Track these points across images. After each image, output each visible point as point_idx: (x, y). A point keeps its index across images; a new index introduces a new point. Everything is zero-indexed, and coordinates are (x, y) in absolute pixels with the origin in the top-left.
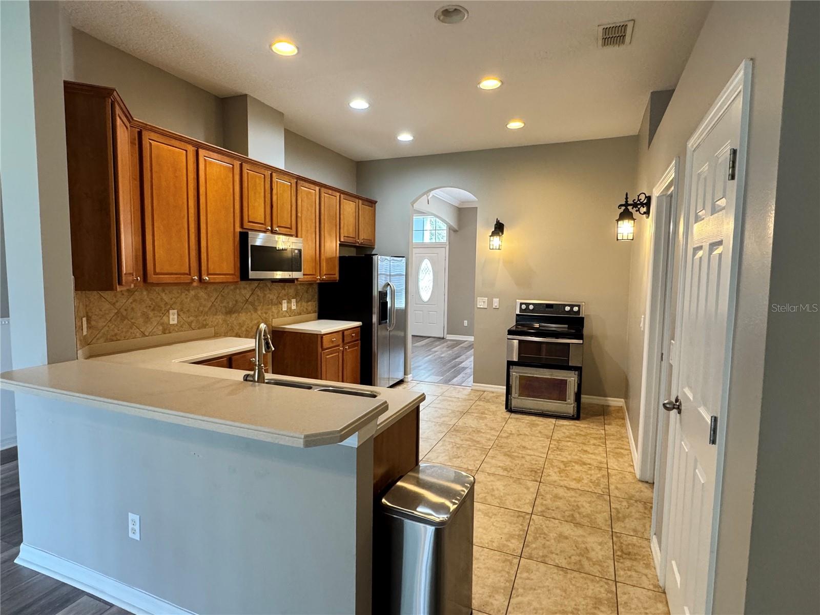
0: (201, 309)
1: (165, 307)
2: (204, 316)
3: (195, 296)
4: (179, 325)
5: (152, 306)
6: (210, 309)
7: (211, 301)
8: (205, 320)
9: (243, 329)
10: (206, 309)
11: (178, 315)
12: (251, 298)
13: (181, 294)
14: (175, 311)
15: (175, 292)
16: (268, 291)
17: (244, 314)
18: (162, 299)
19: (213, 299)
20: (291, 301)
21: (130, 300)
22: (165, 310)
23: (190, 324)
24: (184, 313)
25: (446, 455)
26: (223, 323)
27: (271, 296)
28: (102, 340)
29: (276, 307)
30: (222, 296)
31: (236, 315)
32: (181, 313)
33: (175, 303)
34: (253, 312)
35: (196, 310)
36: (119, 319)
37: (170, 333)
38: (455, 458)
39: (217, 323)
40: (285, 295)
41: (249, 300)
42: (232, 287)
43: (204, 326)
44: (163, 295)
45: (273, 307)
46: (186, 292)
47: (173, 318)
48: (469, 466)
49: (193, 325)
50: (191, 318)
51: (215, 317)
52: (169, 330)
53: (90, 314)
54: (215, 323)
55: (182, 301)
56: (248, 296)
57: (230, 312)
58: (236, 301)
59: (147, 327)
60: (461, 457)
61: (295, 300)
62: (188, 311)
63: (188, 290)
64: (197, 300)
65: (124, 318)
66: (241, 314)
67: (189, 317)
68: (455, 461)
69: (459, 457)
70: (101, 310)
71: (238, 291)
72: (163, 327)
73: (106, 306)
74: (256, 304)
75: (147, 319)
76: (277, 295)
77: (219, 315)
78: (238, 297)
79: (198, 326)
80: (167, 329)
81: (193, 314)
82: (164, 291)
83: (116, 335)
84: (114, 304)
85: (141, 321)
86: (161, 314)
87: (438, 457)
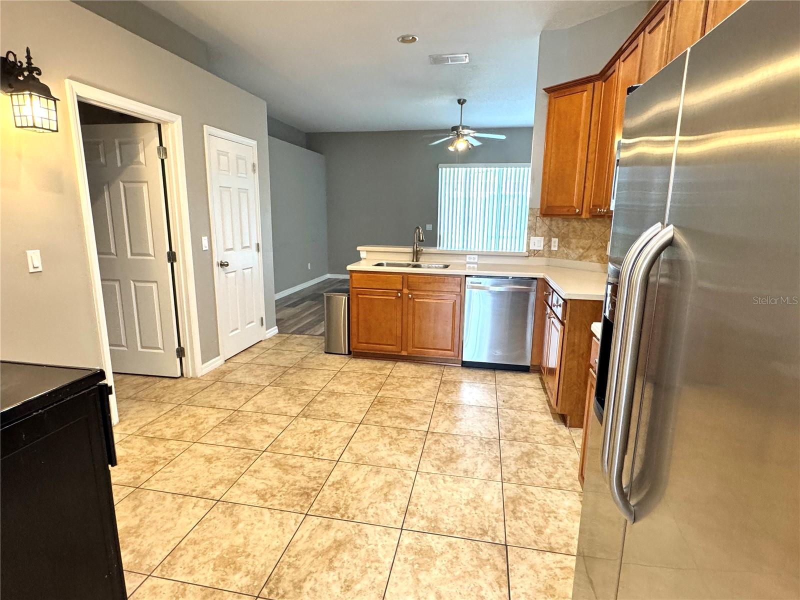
25: (330, 433)
38: (318, 431)
48: (305, 421)
60: (311, 433)
68: (319, 426)
69: (314, 431)
87: (340, 431)
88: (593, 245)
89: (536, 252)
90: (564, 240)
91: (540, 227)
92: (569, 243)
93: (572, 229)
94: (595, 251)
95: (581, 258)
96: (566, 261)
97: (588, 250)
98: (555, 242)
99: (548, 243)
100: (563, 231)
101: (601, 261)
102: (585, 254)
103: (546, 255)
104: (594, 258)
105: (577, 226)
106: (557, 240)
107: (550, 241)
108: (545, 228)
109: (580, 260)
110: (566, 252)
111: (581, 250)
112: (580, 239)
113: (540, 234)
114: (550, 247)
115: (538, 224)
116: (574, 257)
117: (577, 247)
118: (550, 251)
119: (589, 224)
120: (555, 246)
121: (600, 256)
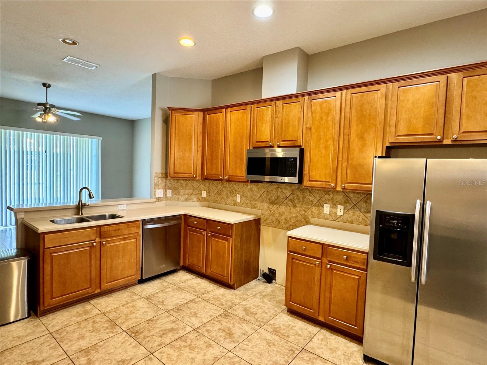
0: (254, 197)
1: (235, 192)
2: (255, 201)
3: (250, 189)
4: (241, 203)
5: (230, 191)
6: (259, 198)
7: (260, 194)
8: (256, 204)
9: (283, 217)
10: (257, 198)
11: (241, 197)
12: (291, 196)
13: (243, 187)
14: (240, 195)
15: (240, 185)
16: (308, 194)
17: (284, 207)
18: (234, 188)
19: (261, 192)
20: (337, 206)
21: (222, 187)
22: (235, 194)
23: (247, 204)
24: (244, 197)
26: (267, 209)
27: (311, 198)
28: (212, 202)
29: (317, 208)
30: (268, 191)
31: (278, 206)
32: (243, 197)
33: (240, 191)
34: (292, 208)
35: (251, 197)
36: (218, 194)
37: (237, 206)
39: (264, 208)
40: (329, 200)
41: (289, 198)
42: (275, 187)
43: (255, 208)
44: (235, 186)
45: (313, 207)
46: (246, 186)
47: (238, 199)
49: (249, 205)
50: (248, 201)
51: (262, 203)
52: (237, 204)
53: (210, 190)
54: (262, 208)
55: (243, 191)
56: (288, 195)
57: (273, 203)
58: (278, 197)
59: (228, 200)
61: (342, 207)
62: (246, 197)
63: (247, 185)
64: (252, 191)
65: (220, 194)
66: (281, 206)
67: (246, 200)
70: (212, 189)
71: (280, 190)
72: (234, 202)
73: (215, 188)
74: (296, 201)
75: (228, 197)
76: (318, 198)
77: (265, 203)
78: (279, 194)
79: (251, 207)
80: (235, 204)
81: (249, 199)
82: (235, 184)
83: (216, 201)
84: (217, 187)
85: (225, 197)
86: (233, 196)
88: (193, 193)
89: (159, 198)
90: (175, 190)
91: (161, 184)
92: (179, 192)
93: (180, 185)
94: (195, 196)
95: (187, 200)
96: (179, 202)
97: (191, 195)
98: (169, 192)
99: (165, 193)
100: (174, 186)
101: (199, 201)
102: (189, 198)
103: (164, 200)
104: (195, 199)
105: (183, 183)
106: (171, 191)
107: (166, 191)
108: (163, 184)
109: (187, 201)
110: (177, 197)
111: (187, 196)
112: (186, 189)
113: (161, 188)
114: (166, 195)
115: (160, 182)
116: (183, 199)
117: (184, 194)
118: (166, 197)
119: (190, 182)
120: (169, 194)
121: (198, 198)
